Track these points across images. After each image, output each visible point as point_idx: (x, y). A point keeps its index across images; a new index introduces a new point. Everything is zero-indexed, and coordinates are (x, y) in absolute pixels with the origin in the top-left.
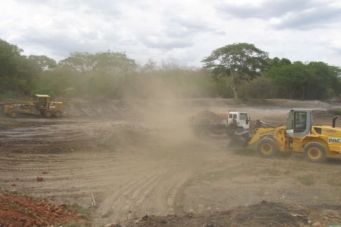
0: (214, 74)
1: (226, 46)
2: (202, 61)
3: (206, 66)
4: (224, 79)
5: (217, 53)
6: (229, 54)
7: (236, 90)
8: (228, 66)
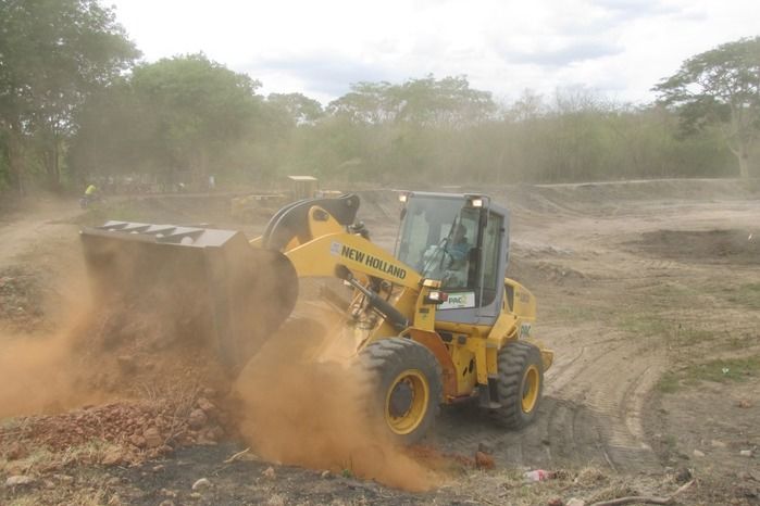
0: (685, 119)
1: (721, 47)
2: (654, 89)
3: (664, 99)
4: (710, 129)
5: (695, 67)
6: (728, 67)
7: (745, 156)
8: (724, 97)
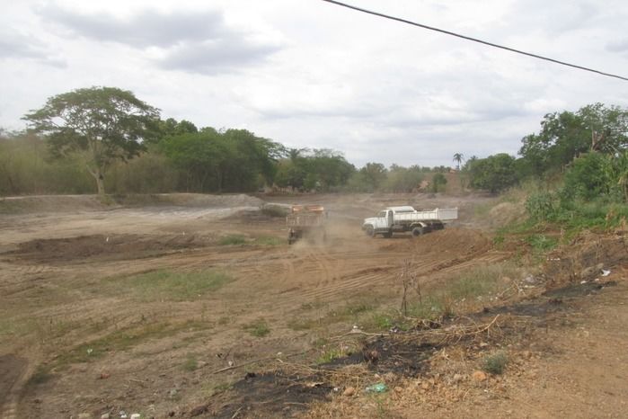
0: (52, 146)
1: (78, 91)
2: (24, 119)
3: (34, 127)
4: (73, 155)
5: (59, 104)
6: (84, 107)
7: (101, 177)
8: (82, 130)
